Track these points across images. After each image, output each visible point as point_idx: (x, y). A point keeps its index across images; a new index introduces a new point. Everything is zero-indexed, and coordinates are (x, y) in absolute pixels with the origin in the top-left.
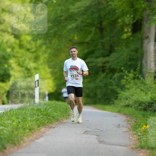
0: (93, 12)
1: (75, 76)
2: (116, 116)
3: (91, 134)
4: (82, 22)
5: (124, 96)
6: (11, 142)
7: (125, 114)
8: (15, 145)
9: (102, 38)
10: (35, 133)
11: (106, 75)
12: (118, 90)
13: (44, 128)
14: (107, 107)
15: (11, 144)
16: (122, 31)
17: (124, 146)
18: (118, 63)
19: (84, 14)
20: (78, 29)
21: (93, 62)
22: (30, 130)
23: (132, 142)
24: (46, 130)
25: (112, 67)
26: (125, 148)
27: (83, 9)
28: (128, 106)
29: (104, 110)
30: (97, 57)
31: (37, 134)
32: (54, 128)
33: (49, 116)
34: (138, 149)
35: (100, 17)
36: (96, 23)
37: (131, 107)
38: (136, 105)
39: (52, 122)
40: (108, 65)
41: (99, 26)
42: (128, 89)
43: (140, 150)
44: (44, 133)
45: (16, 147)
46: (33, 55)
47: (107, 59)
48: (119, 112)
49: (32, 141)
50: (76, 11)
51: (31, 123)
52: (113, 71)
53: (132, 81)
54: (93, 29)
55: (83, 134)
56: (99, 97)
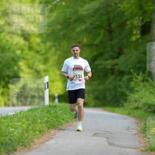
0: (102, 14)
1: (78, 77)
2: (125, 119)
3: (101, 137)
4: (91, 24)
5: (133, 99)
6: (21, 144)
7: (134, 117)
8: (26, 146)
9: (111, 40)
10: (45, 135)
11: (116, 77)
12: (128, 92)
13: (54, 130)
14: (117, 109)
15: (21, 146)
16: (131, 33)
17: (134, 148)
18: (127, 65)
19: (93, 16)
20: (87, 31)
21: (101, 64)
22: (40, 132)
23: (141, 144)
24: (56, 132)
25: (121, 69)
26: (135, 150)
27: (92, 11)
28: (137, 108)
29: (114, 112)
30: (106, 60)
31: (47, 136)
32: (64, 130)
33: (59, 118)
34: (148, 152)
35: (109, 19)
36: (105, 25)
37: (140, 109)
38: (145, 108)
39: (61, 124)
40: (117, 67)
41: (108, 28)
42: (138, 91)
43: (149, 153)
44: (54, 135)
45: (26, 149)
46: (42, 58)
47: (116, 61)
48: (129, 114)
49: (43, 143)
50: (85, 13)
51: (41, 125)
52: (122, 73)
53: (141, 84)
54: (102, 32)
55: (93, 136)
56: (109, 99)
